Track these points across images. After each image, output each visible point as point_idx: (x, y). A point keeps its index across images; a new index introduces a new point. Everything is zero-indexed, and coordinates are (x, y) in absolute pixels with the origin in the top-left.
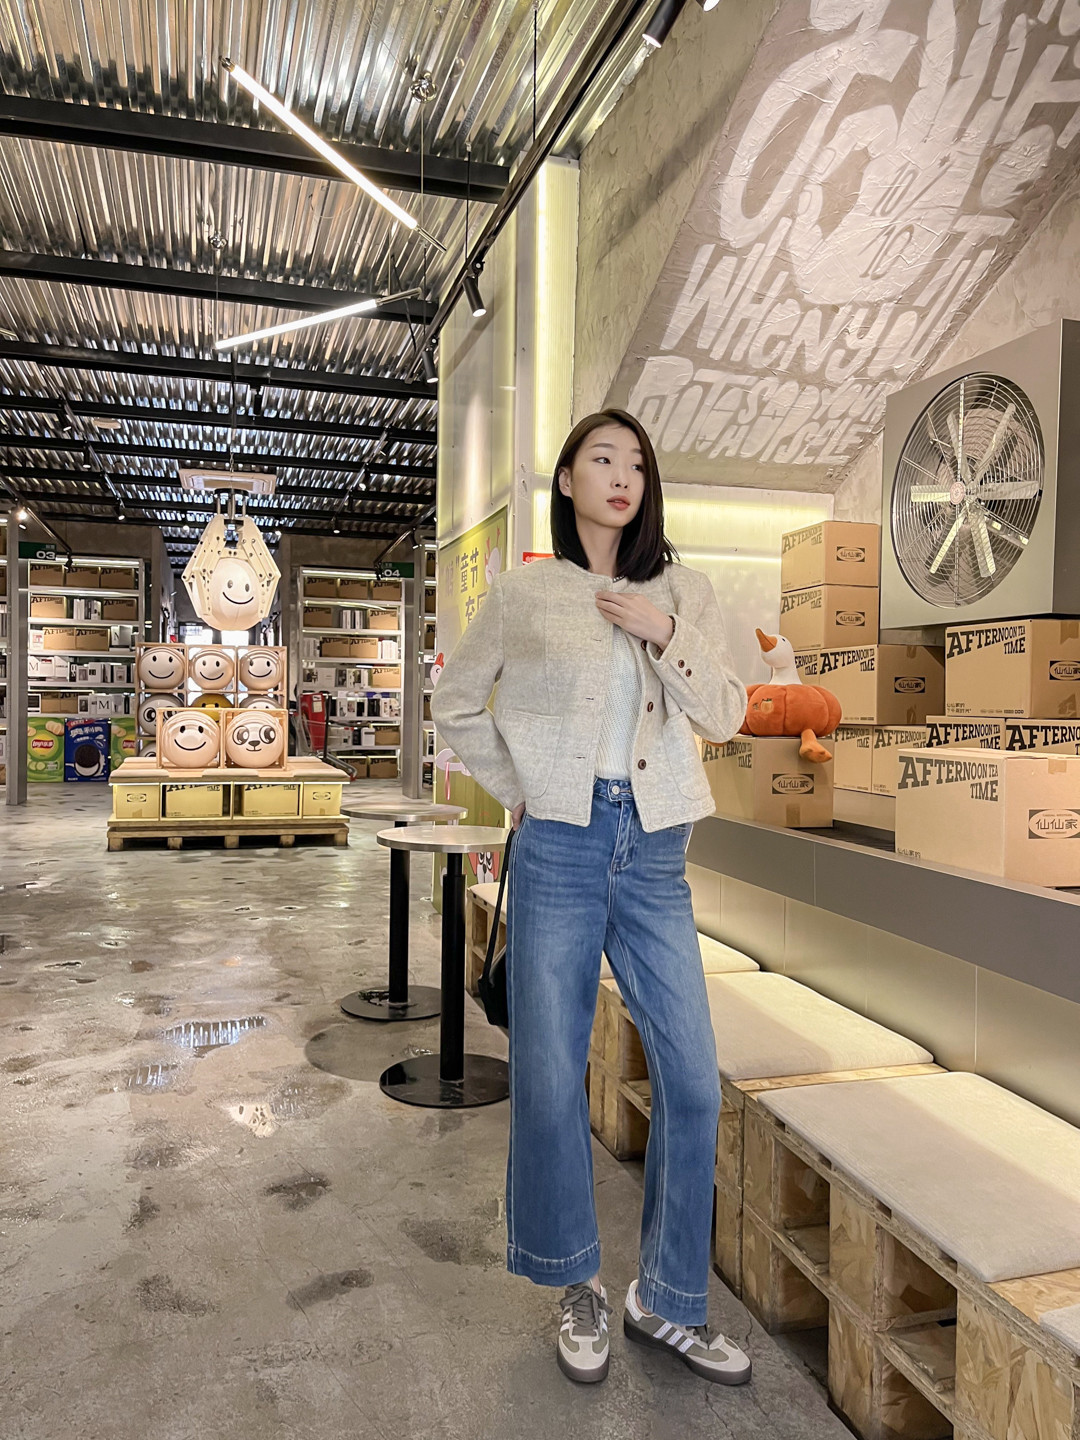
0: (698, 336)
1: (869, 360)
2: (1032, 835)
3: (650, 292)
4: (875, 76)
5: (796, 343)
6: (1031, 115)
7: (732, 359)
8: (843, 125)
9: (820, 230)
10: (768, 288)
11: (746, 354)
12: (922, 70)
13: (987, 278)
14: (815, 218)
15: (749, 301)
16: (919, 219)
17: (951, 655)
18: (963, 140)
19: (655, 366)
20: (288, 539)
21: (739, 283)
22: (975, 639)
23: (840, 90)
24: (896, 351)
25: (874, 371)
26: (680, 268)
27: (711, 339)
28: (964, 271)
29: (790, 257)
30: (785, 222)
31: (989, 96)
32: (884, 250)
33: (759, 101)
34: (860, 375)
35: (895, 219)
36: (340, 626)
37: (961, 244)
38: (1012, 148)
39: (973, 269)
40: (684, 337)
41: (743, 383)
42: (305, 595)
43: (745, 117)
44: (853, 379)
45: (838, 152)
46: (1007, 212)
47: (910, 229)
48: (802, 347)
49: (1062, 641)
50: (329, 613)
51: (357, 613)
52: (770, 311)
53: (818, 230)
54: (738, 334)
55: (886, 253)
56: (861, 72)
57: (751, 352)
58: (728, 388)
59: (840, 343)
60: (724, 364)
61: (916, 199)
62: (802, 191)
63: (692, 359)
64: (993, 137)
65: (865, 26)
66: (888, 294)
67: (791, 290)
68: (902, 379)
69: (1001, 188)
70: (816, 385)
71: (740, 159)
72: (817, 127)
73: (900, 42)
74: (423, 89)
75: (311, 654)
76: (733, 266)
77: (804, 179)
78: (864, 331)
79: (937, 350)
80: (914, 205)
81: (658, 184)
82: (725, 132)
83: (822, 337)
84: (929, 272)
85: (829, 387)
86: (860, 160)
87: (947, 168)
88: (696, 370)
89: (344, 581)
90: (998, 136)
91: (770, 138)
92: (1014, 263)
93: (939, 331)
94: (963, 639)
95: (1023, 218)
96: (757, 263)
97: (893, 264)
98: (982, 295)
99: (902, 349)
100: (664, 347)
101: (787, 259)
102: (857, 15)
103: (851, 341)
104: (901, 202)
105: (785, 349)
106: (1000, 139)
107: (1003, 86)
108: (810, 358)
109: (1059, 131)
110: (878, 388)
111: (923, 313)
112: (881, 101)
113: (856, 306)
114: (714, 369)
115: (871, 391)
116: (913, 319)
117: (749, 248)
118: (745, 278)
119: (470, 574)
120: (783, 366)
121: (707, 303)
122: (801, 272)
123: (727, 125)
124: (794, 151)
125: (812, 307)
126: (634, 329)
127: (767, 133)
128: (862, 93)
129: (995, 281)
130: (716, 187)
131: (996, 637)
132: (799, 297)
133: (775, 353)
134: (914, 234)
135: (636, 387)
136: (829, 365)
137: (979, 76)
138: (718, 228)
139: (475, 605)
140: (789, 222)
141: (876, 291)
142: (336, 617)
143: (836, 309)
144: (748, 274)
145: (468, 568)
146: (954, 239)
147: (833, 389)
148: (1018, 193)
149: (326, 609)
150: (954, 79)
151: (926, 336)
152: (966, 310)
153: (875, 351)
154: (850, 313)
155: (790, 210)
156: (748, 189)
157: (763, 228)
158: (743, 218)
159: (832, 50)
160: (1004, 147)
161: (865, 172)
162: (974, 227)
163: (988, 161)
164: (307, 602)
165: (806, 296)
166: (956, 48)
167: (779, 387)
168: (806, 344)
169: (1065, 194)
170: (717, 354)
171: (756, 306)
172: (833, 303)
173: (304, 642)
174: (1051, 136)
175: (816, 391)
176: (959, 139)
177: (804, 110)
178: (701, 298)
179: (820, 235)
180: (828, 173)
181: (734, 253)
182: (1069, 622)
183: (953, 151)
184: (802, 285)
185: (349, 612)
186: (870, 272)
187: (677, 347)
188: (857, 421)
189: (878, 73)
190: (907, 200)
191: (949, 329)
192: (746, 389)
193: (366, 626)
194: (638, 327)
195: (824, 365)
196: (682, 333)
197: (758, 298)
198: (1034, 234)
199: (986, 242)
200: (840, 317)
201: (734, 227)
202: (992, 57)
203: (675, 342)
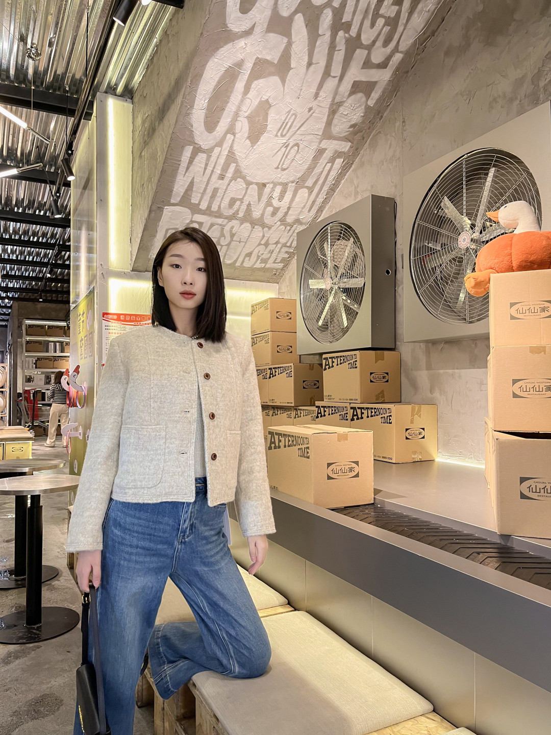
0: (191, 196)
1: (286, 213)
2: (329, 478)
3: (160, 171)
4: (267, 59)
5: (246, 203)
6: (352, 87)
7: (212, 209)
8: (253, 85)
9: (249, 143)
10: (226, 172)
11: (219, 207)
12: (292, 58)
13: (341, 173)
14: (246, 135)
15: (217, 178)
16: (301, 140)
17: (325, 369)
18: (318, 98)
19: (170, 212)
20: (16, 304)
21: (210, 169)
22: (335, 360)
23: (249, 65)
24: (300, 209)
25: (290, 219)
26: (175, 158)
27: (199, 198)
28: (329, 169)
29: (235, 156)
30: (230, 137)
31: (329, 75)
32: (285, 156)
33: (205, 68)
34: (283, 221)
35: (289, 139)
36: (47, 351)
37: (325, 155)
38: (346, 104)
39: (333, 168)
40: (183, 197)
41: (220, 223)
42: (27, 335)
43: (198, 76)
44: (279, 223)
45: (253, 100)
46: (346, 139)
47: (297, 145)
48: (249, 205)
49: (376, 362)
50: (41, 344)
51: (58, 344)
52: (229, 184)
53: (248, 142)
54: (213, 196)
55: (286, 157)
56: (259, 57)
57: (222, 206)
58: (212, 225)
59: (269, 203)
60: (208, 212)
61: (298, 129)
62: (237, 120)
63: (189, 208)
64: (334, 98)
65: (257, 30)
66: (291, 179)
67: (238, 174)
68: (305, 224)
69: (341, 126)
70: (260, 225)
71: (199, 100)
72: (240, 86)
73: (277, 41)
74: (33, 53)
75: (31, 367)
76: (205, 159)
77: (236, 115)
78: (281, 198)
79: (321, 209)
80: (298, 133)
81: (163, 112)
82: (188, 84)
83: (259, 200)
84: (311, 169)
85: (267, 227)
86: (265, 107)
87: (312, 114)
88: (193, 215)
89: (49, 327)
90: (337, 97)
91: (214, 89)
92: (353, 166)
93: (320, 200)
94: (330, 360)
95: (355, 143)
96: (218, 157)
97: (291, 163)
98: (339, 182)
99: (303, 208)
100: (172, 201)
101: (235, 157)
102: (253, 24)
103: (275, 203)
104: (290, 131)
105: (240, 205)
106: (338, 99)
107: (336, 70)
108: (255, 211)
109: (368, 96)
110: (293, 228)
111: (311, 190)
112: (271, 74)
113: (275, 185)
114: (203, 214)
115: (290, 230)
116: (306, 193)
117: (211, 150)
118: (213, 166)
119: (81, 324)
120: (241, 215)
121: (193, 178)
122: (243, 164)
123: (189, 80)
124: (229, 98)
125: (252, 183)
126: (154, 191)
127: (212, 87)
128: (261, 69)
129: (345, 175)
130: (188, 114)
131: (344, 360)
132: (244, 178)
133: (236, 207)
134: (300, 148)
135: (160, 223)
136: (265, 215)
137: (323, 63)
138: (193, 137)
139: (83, 342)
140: (232, 137)
141: (284, 177)
142: (45, 346)
143: (264, 185)
144: (214, 164)
145: (81, 321)
146: (320, 152)
147: (270, 228)
148: (351, 129)
149: (39, 342)
150: (310, 64)
151: (314, 202)
152: (333, 189)
153: (289, 208)
154: (272, 188)
155: (231, 130)
156: (206, 117)
157: (218, 140)
158: (206, 133)
159: (241, 43)
160: (340, 104)
161: (269, 112)
162: (332, 146)
163: (333, 112)
164: (28, 338)
165: (247, 177)
166: (308, 46)
167: (240, 226)
168: (252, 203)
169: (375, 131)
170: (203, 206)
171: (221, 181)
172: (263, 182)
173: (26, 361)
174: (364, 99)
175: (260, 229)
176: (316, 98)
177: (231, 75)
178: (189, 176)
179: (250, 145)
180: (249, 112)
181: (204, 152)
182: (379, 352)
183: (314, 104)
184: (245, 171)
185: (53, 343)
186: (280, 167)
187: (180, 201)
188: (285, 245)
189: (268, 58)
190: (293, 129)
191: (326, 199)
192: (222, 227)
193: (62, 351)
194: (156, 189)
195: (263, 215)
196: (182, 194)
197: (222, 177)
198: (362, 152)
199: (338, 154)
200: (267, 190)
201: (203, 138)
202: (328, 54)
203: (179, 199)
